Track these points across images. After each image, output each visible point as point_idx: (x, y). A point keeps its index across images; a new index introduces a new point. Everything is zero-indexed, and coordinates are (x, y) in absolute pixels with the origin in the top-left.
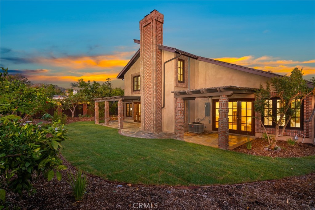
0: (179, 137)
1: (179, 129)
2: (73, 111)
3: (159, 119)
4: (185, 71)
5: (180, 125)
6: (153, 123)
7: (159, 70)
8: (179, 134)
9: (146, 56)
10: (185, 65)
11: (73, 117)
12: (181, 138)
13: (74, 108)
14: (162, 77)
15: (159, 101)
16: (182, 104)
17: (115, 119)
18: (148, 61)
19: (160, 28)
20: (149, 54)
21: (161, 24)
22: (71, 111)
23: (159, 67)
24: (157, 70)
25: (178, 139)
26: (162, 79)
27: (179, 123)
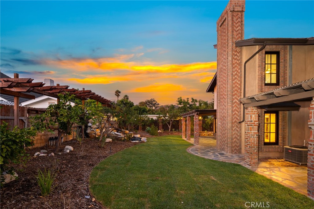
0: (248, 163)
1: (248, 151)
2: (170, 126)
3: (236, 137)
4: (280, 67)
5: (249, 147)
6: (227, 141)
7: (236, 74)
8: (248, 160)
9: (222, 61)
10: (280, 59)
11: (169, 131)
12: (251, 165)
13: (171, 123)
14: (241, 82)
15: (235, 113)
16: (253, 116)
17: (206, 135)
18: (224, 66)
19: (239, 20)
20: (224, 57)
21: (240, 14)
22: (169, 125)
23: (236, 70)
24: (232, 74)
25: (247, 165)
26: (241, 85)
27: (248, 143)
